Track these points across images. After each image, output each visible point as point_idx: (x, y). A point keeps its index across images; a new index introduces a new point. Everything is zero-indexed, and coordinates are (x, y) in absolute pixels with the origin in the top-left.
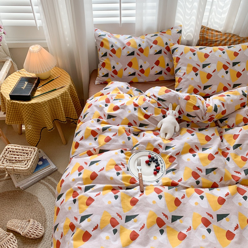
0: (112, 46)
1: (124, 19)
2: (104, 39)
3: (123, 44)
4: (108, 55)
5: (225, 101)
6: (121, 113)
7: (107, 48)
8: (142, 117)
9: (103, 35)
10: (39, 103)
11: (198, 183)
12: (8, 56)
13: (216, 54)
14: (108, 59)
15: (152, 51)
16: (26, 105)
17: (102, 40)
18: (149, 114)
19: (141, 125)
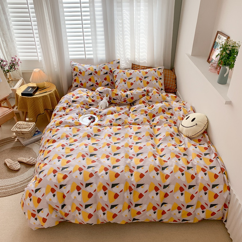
0: (80, 70)
1: (87, 56)
2: (75, 67)
3: (86, 69)
4: (77, 75)
5: (133, 93)
6: (79, 99)
7: (77, 71)
8: (91, 101)
9: (75, 65)
10: (37, 97)
11: (111, 125)
12: (21, 77)
13: (136, 73)
14: (77, 77)
15: (102, 73)
16: (30, 98)
17: (74, 67)
18: (94, 99)
19: (90, 105)
